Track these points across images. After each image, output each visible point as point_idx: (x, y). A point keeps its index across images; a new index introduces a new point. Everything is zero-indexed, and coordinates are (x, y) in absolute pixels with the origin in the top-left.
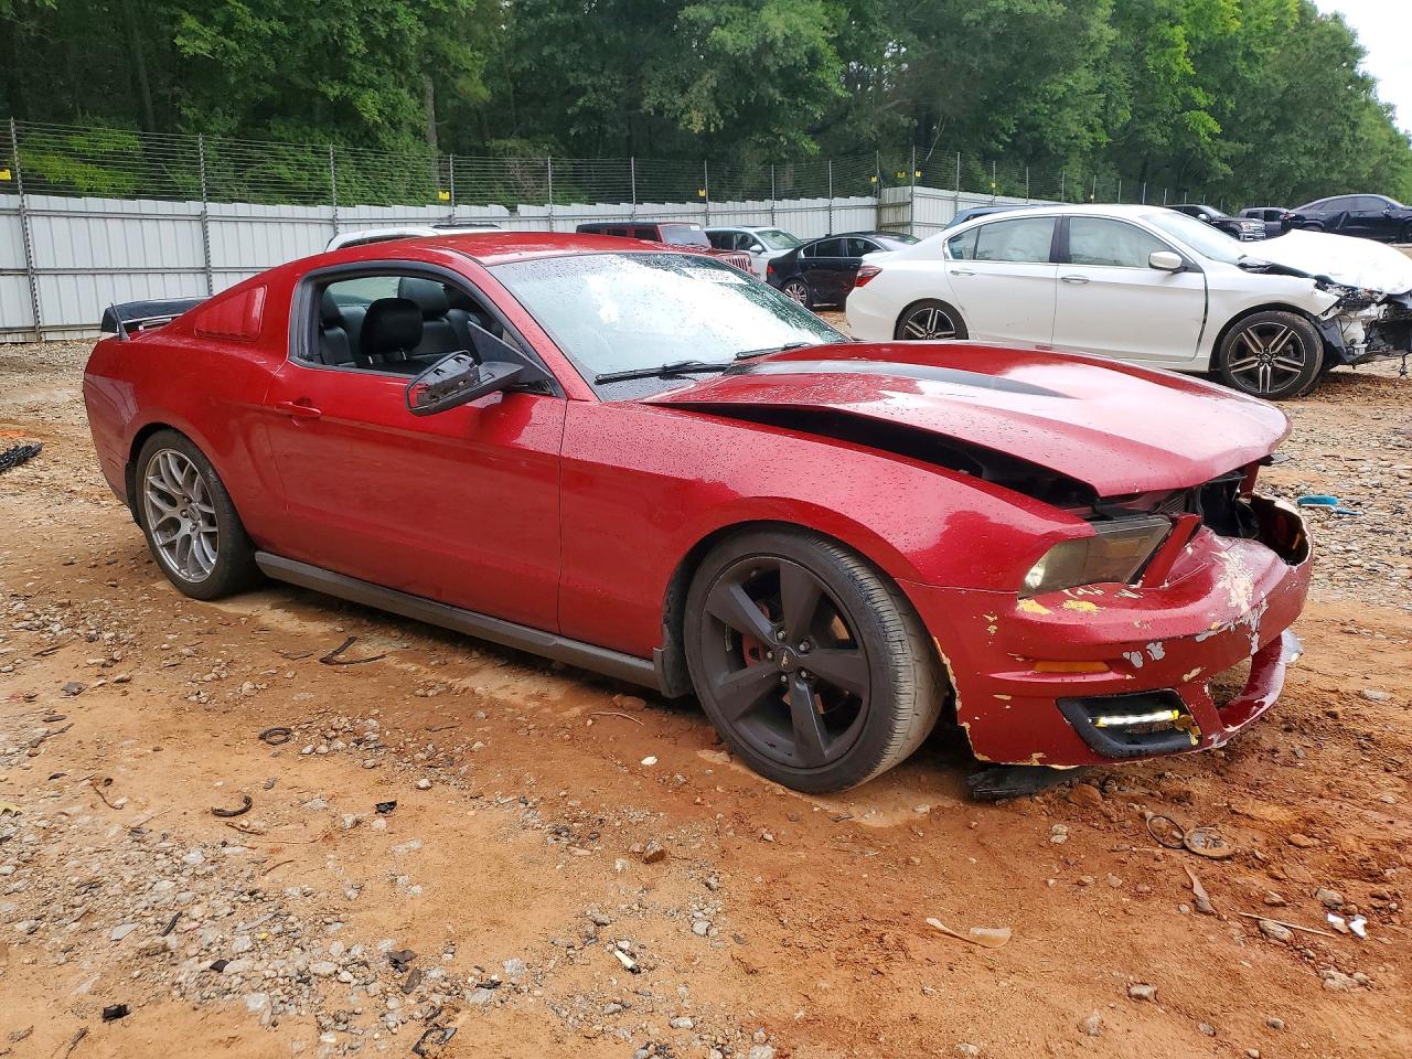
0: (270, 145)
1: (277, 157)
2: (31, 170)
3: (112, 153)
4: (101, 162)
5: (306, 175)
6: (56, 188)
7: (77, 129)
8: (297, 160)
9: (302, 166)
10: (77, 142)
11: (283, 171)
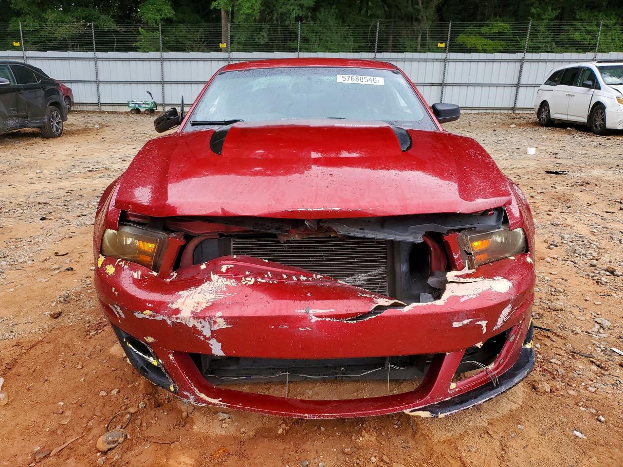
0: (575, 23)
1: (576, 29)
2: (463, 43)
3: (497, 33)
4: (493, 37)
5: (589, 37)
6: (471, 50)
7: (487, 24)
8: (586, 30)
9: (588, 33)
10: (485, 29)
11: (577, 36)
